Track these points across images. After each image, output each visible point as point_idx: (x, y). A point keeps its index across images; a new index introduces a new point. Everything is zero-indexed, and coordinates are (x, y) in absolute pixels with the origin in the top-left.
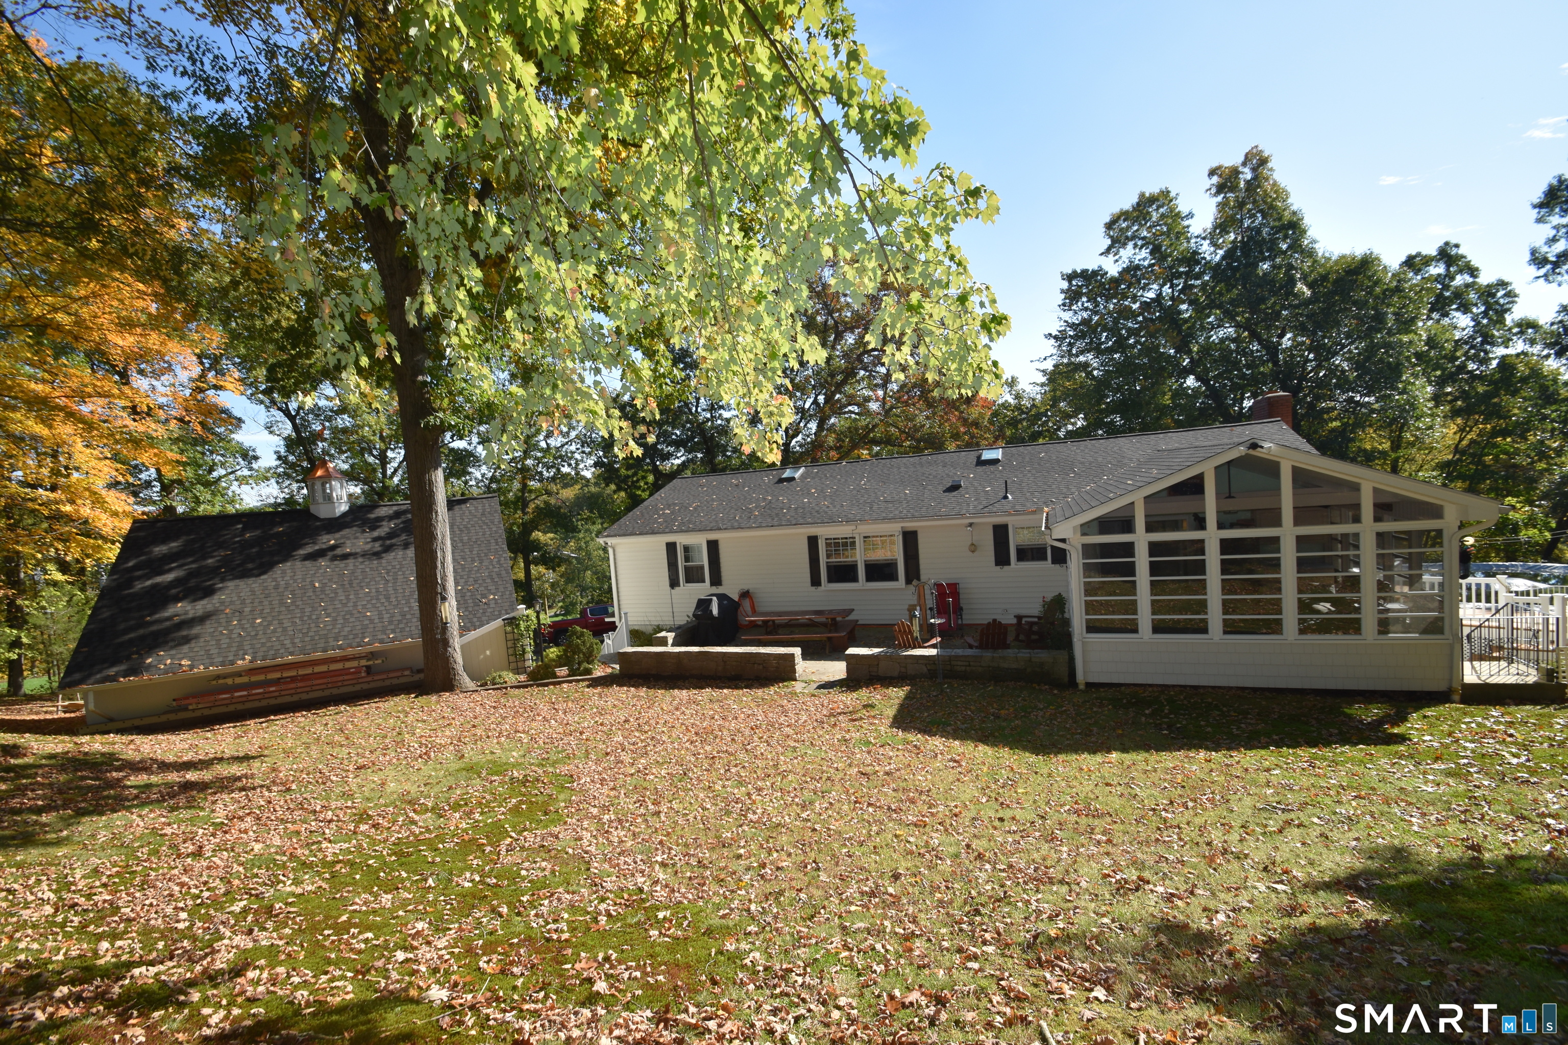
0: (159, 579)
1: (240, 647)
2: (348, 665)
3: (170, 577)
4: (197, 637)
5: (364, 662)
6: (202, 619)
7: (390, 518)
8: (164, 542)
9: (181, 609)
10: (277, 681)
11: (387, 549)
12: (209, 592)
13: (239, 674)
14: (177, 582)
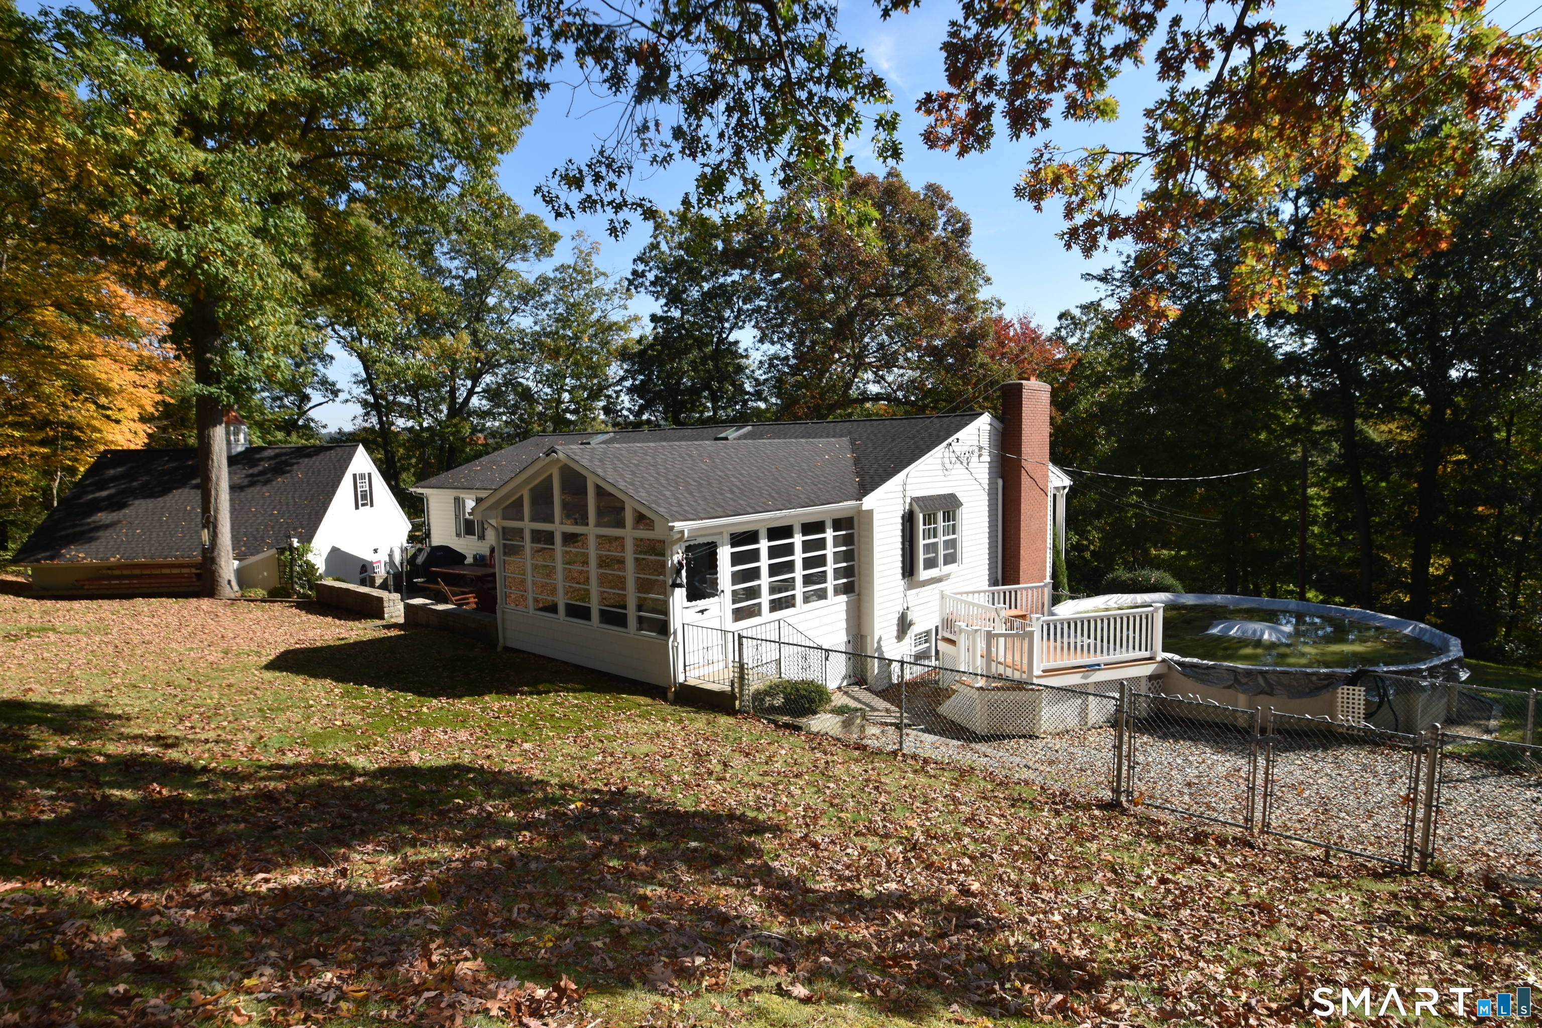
0: (97, 495)
1: (118, 549)
2: (184, 571)
3: (104, 494)
4: (97, 538)
5: (194, 571)
6: (106, 527)
7: (270, 458)
8: (114, 467)
9: (102, 517)
10: (141, 576)
11: (252, 484)
12: (122, 506)
13: (109, 568)
14: (109, 497)
